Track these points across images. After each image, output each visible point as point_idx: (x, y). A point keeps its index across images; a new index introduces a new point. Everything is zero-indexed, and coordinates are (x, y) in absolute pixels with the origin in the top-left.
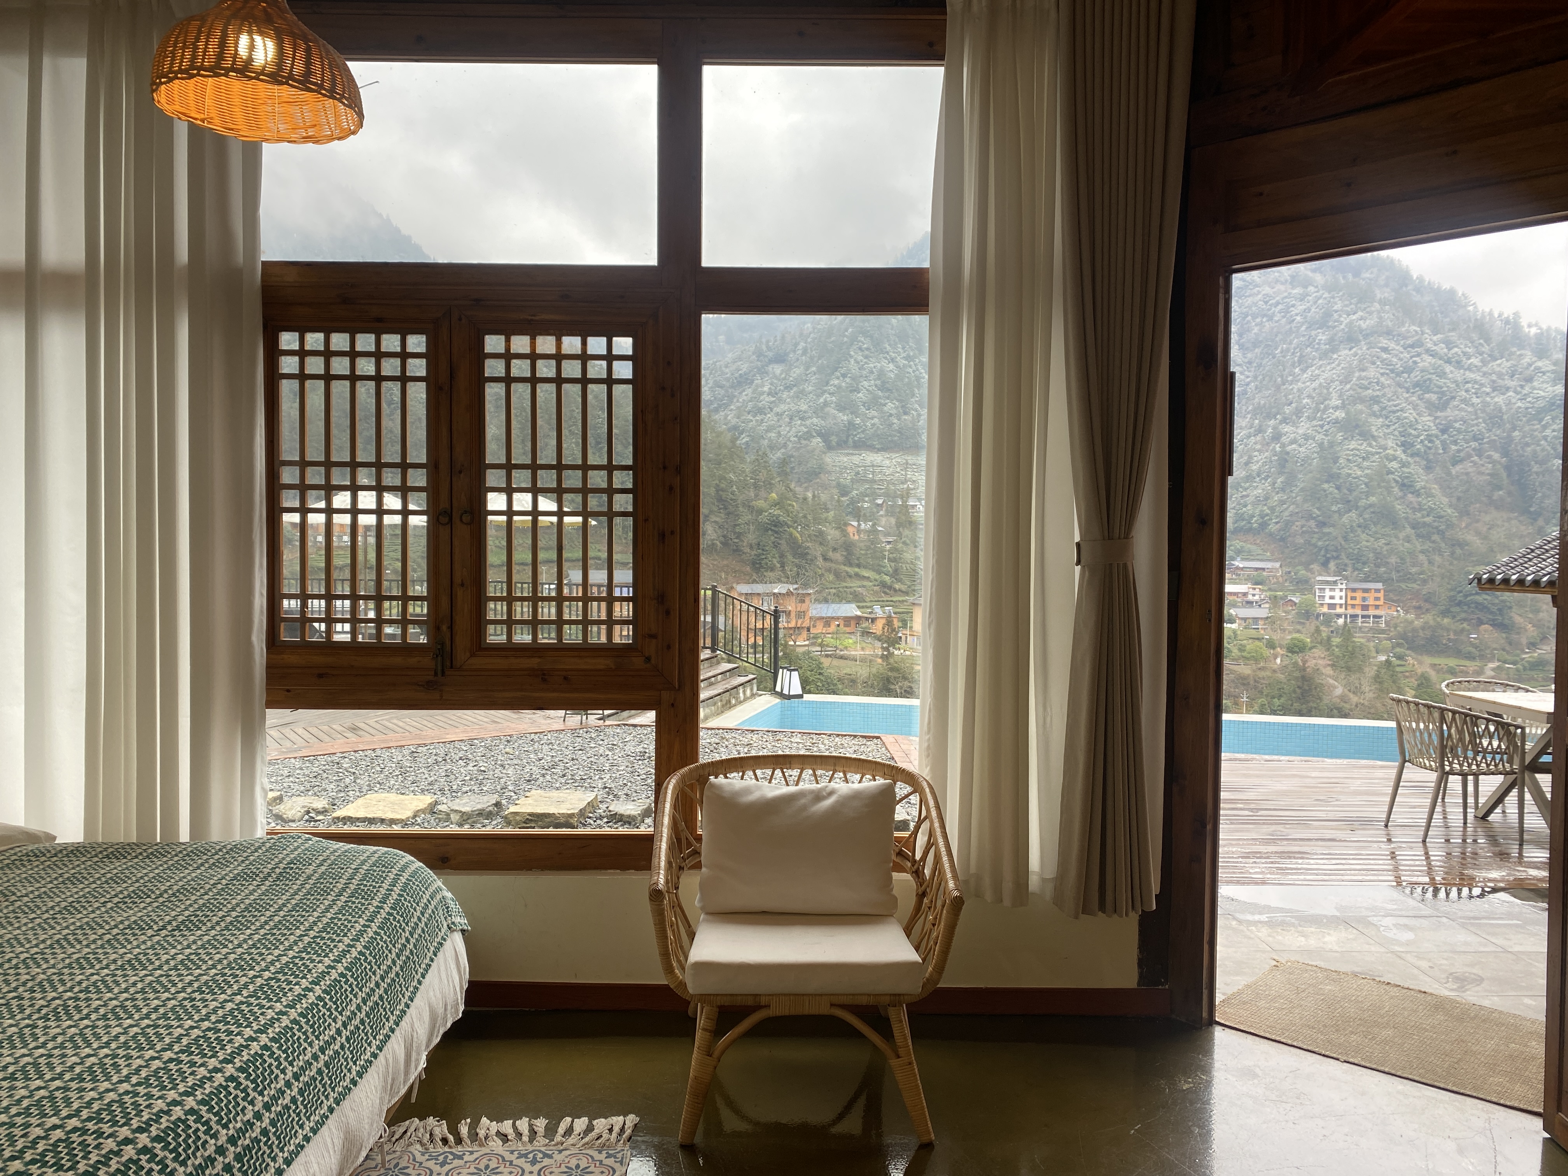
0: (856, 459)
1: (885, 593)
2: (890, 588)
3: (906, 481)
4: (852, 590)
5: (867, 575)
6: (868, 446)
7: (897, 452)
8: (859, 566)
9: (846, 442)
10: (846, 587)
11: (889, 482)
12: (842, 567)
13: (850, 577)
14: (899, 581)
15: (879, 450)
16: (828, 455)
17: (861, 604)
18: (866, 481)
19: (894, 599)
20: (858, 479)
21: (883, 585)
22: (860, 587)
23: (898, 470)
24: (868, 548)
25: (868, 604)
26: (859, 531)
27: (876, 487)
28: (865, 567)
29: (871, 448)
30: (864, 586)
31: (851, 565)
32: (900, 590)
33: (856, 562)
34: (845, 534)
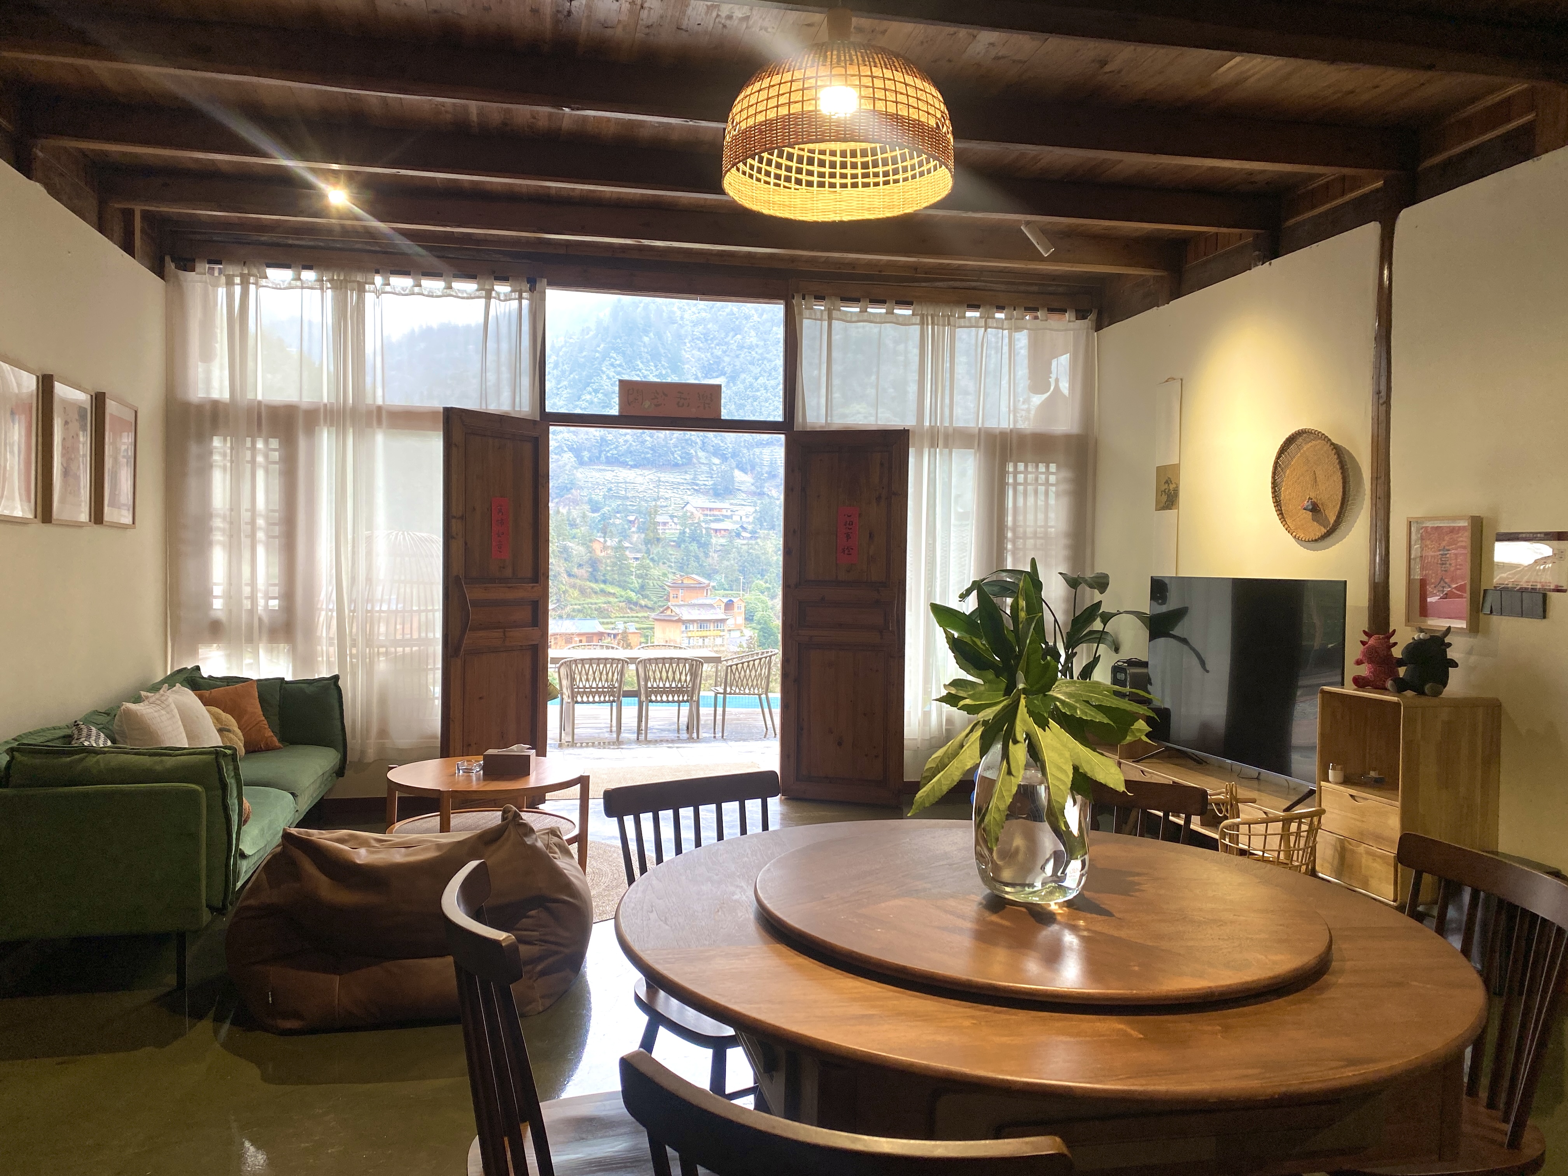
0: (609, 475)
1: (631, 609)
2: (636, 604)
3: (659, 498)
4: (597, 606)
5: (612, 591)
6: (620, 463)
7: (650, 469)
8: (605, 582)
9: (598, 458)
10: (591, 604)
11: (642, 499)
12: (588, 583)
13: (596, 593)
14: (645, 597)
15: (632, 467)
16: (580, 470)
17: (605, 620)
18: (619, 498)
19: (640, 615)
20: (611, 495)
21: (629, 601)
22: (605, 603)
23: (651, 487)
24: (614, 564)
25: (613, 620)
26: (605, 548)
27: (629, 503)
28: (612, 583)
29: (624, 464)
30: (609, 603)
31: (596, 581)
32: (646, 606)
33: (603, 578)
34: (591, 551)
